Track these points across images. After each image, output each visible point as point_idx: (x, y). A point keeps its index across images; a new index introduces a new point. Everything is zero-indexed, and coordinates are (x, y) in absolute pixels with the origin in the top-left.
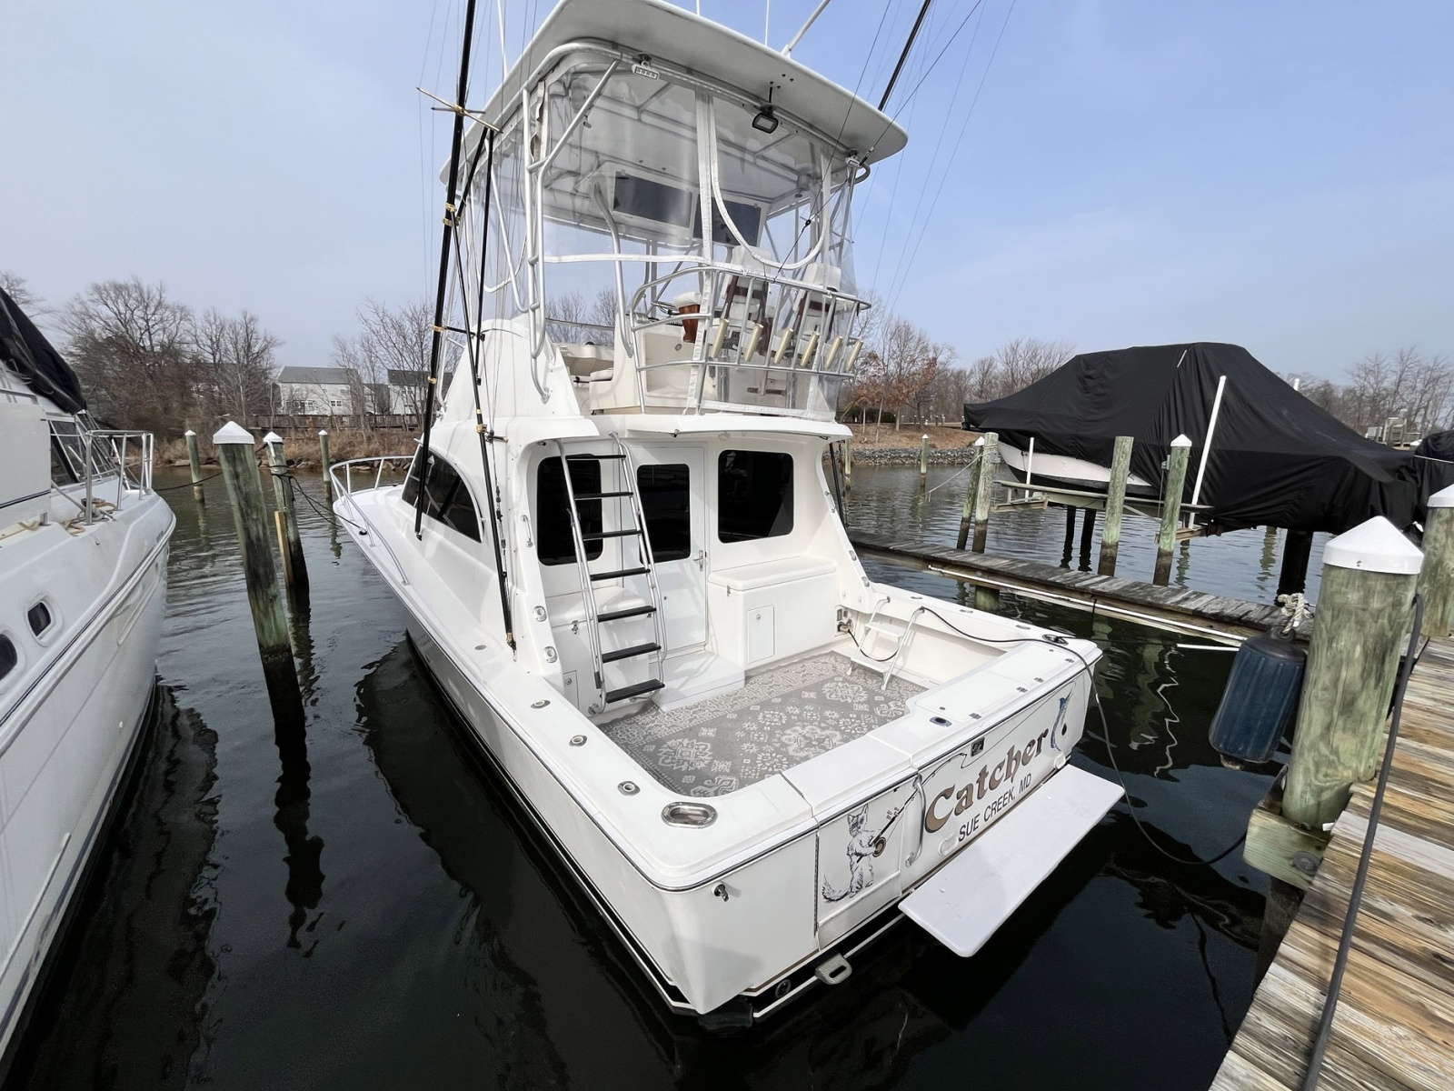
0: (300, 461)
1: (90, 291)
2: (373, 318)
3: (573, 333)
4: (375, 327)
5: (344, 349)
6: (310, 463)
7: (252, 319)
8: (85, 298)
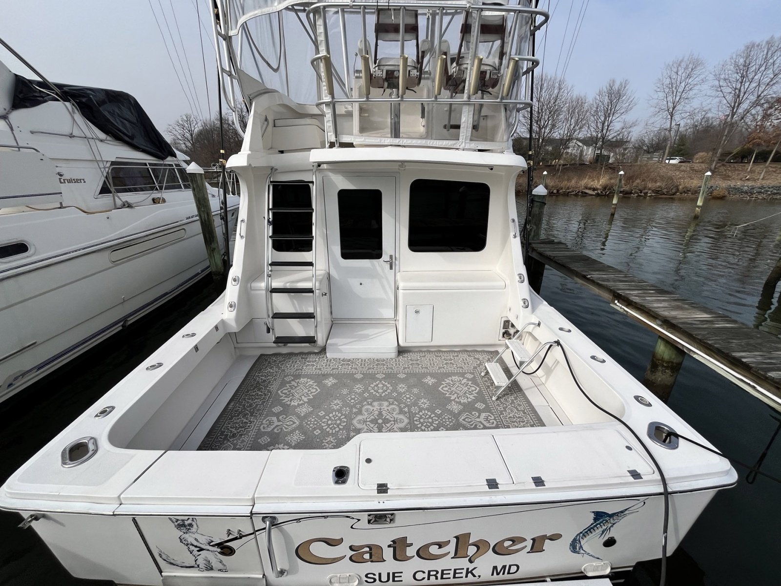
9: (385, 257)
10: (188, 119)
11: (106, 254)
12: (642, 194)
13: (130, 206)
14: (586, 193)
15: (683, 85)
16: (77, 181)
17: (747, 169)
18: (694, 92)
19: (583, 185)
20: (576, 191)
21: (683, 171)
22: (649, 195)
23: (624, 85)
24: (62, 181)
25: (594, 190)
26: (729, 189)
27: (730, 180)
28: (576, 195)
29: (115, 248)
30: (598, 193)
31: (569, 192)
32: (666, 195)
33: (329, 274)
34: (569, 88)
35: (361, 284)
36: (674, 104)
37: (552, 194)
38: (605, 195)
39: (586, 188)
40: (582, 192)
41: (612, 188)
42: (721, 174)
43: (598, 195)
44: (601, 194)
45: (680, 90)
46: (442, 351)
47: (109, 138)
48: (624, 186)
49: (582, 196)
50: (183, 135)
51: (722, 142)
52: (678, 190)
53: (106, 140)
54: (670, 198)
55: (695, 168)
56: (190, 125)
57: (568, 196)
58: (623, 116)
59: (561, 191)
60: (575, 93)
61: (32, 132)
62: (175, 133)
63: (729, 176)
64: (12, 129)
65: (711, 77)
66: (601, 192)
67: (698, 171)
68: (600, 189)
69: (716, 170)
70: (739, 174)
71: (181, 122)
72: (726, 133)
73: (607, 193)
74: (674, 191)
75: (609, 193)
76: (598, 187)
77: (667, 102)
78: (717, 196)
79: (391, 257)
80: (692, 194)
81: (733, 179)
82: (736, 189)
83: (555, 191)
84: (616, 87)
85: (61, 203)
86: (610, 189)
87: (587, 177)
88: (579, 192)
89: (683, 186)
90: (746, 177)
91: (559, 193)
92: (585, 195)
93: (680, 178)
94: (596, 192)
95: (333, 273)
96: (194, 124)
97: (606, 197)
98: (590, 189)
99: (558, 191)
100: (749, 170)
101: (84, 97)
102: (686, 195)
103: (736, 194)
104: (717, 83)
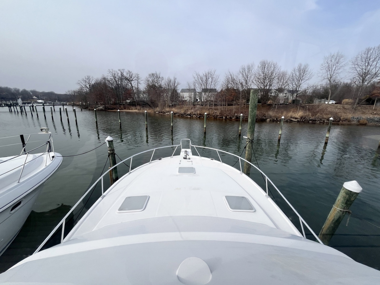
0: (177, 113)
1: (148, 75)
2: (196, 77)
3: (250, 76)
4: (196, 79)
5: (189, 85)
6: (179, 114)
7: (175, 79)
8: (148, 77)
10: (89, 78)
12: (322, 121)
14: (292, 120)
15: (335, 67)
17: (373, 108)
18: (341, 70)
19: (290, 116)
20: (286, 119)
21: (339, 109)
22: (326, 122)
23: (306, 66)
25: (296, 118)
26: (368, 119)
27: (365, 114)
30: (298, 120)
32: (334, 122)
34: (279, 67)
36: (331, 76)
37: (274, 121)
38: (302, 122)
39: (291, 117)
40: (290, 120)
41: (306, 118)
42: (359, 110)
43: (298, 121)
44: (300, 121)
45: (334, 69)
48: (311, 117)
50: (86, 85)
51: (359, 95)
52: (340, 119)
54: (337, 124)
55: (345, 107)
56: (89, 81)
58: (307, 82)
62: (82, 84)
63: (364, 112)
65: (350, 63)
66: (300, 120)
67: (347, 109)
68: (299, 118)
69: (357, 109)
70: (369, 111)
71: (85, 79)
72: (360, 90)
73: (303, 120)
74: (338, 120)
75: (304, 121)
76: (298, 117)
77: (328, 75)
78: (363, 123)
80: (348, 122)
81: (367, 113)
82: (371, 119)
83: (275, 119)
84: (302, 67)
86: (304, 118)
87: (291, 111)
88: (288, 120)
89: (343, 117)
90: (374, 113)
91: (277, 120)
92: (291, 121)
93: (339, 112)
94: (297, 120)
96: (91, 81)
97: (303, 123)
98: (294, 118)
100: (373, 109)
102: (345, 122)
103: (372, 122)
104: (354, 66)
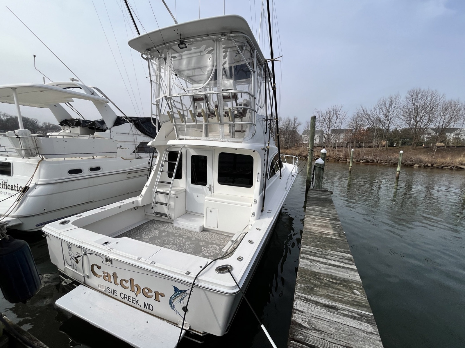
7: (296, 118)
9: (208, 185)
11: (126, 174)
13: (140, 158)
14: (461, 168)
16: (126, 148)
19: (458, 161)
20: (450, 166)
24: (121, 148)
28: (451, 169)
29: (129, 173)
31: (443, 166)
33: (186, 190)
35: (198, 196)
37: (427, 167)
39: (461, 164)
40: (457, 167)
46: (223, 235)
47: (142, 134)
49: (457, 170)
53: (141, 135)
57: (442, 169)
59: (435, 165)
60: (448, 99)
61: (116, 133)
64: (110, 132)
79: (210, 185)
85: (116, 156)
87: (462, 156)
88: (453, 167)
91: (433, 167)
95: (188, 190)
99: (432, 165)
101: (137, 121)
